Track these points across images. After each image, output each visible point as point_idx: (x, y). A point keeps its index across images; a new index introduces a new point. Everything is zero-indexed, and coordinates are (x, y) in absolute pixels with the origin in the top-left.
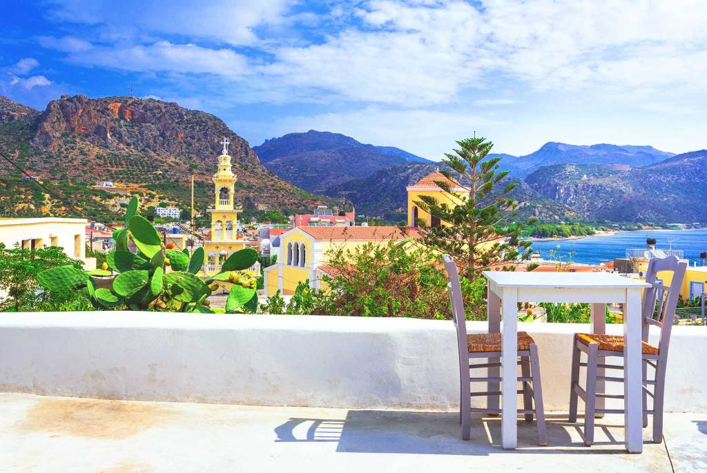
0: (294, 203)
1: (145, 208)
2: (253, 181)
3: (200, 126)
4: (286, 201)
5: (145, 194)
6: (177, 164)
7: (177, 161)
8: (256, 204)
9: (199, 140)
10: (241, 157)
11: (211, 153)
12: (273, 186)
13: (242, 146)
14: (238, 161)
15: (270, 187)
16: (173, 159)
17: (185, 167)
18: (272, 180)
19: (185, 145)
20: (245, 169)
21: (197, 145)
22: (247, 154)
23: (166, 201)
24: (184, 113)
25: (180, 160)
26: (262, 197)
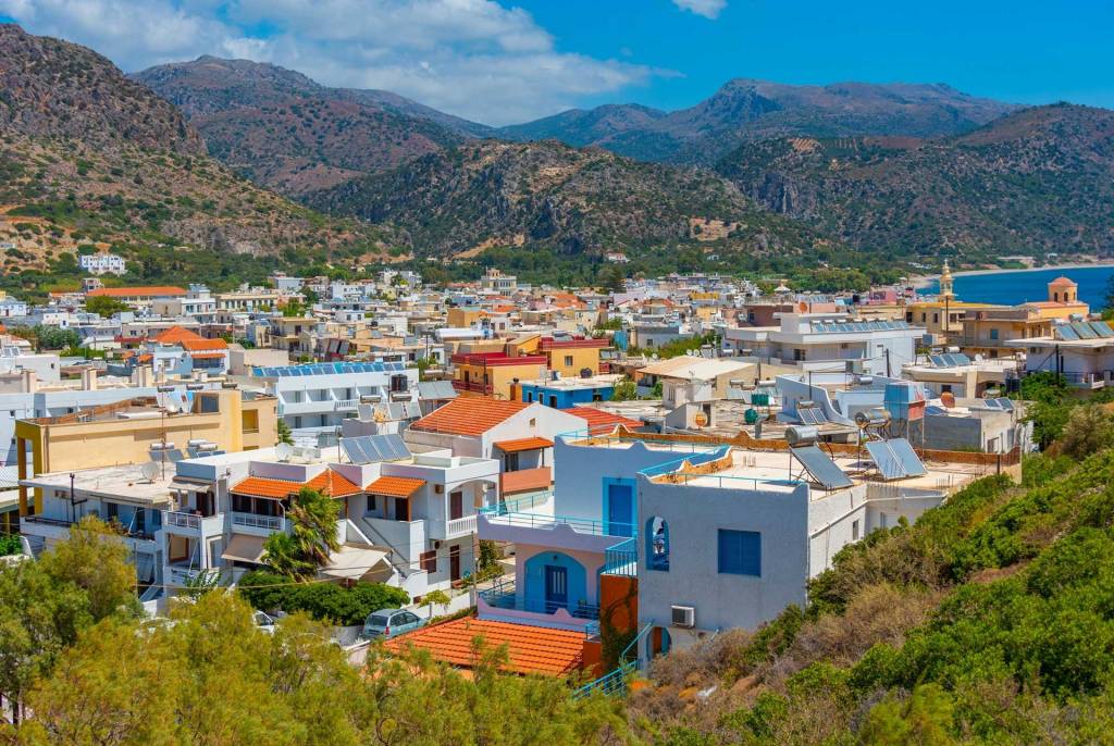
0: (303, 237)
1: (55, 257)
2: (210, 193)
3: (80, 76)
4: (287, 233)
5: (43, 230)
6: (51, 160)
7: (50, 153)
8: (231, 242)
9: (82, 107)
10: (172, 143)
11: (112, 135)
12: (251, 201)
13: (172, 120)
14: (169, 151)
15: (246, 205)
16: (38, 149)
17: (69, 167)
18: (245, 190)
19: (56, 120)
20: (186, 168)
21: (81, 118)
22: (182, 132)
23: (87, 241)
24: (39, 47)
25: (54, 150)
26: (240, 226)
